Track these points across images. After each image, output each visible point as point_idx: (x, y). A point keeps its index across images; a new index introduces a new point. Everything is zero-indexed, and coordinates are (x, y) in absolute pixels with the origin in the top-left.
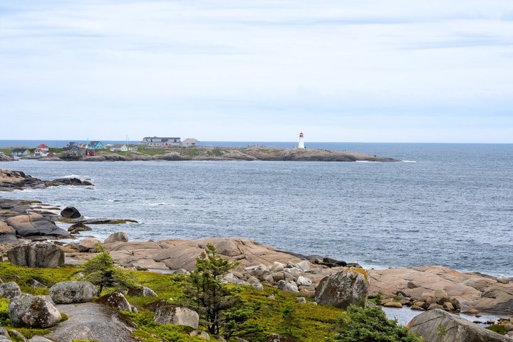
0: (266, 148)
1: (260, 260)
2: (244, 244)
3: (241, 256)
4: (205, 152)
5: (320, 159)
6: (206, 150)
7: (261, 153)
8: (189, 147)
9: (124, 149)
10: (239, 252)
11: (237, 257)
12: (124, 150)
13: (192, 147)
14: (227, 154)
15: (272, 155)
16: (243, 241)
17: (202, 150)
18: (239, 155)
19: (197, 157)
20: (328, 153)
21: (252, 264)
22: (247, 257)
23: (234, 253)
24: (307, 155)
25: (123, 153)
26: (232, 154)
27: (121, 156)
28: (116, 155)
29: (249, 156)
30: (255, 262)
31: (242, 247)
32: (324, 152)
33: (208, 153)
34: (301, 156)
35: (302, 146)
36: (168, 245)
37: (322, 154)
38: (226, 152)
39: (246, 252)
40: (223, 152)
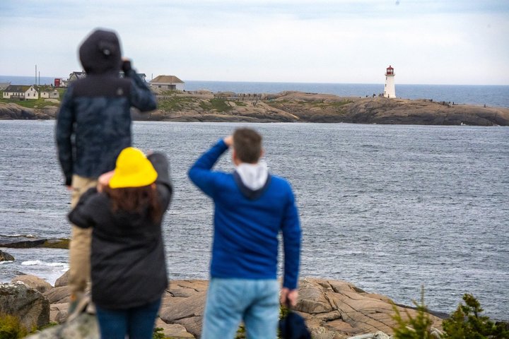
0: (318, 97)
1: (372, 322)
2: (335, 291)
3: (332, 315)
4: (197, 104)
5: (428, 120)
6: (197, 99)
7: (307, 106)
8: (164, 93)
9: (31, 95)
10: (328, 306)
11: (325, 316)
12: (32, 97)
13: (169, 93)
14: (241, 109)
15: (330, 111)
16: (335, 284)
17: (190, 99)
18: (264, 111)
19: (180, 114)
20: (443, 108)
21: (355, 329)
22: (343, 315)
23: (319, 309)
24: (402, 113)
25: (31, 102)
26: (249, 107)
27: (27, 109)
28: (15, 106)
29: (283, 113)
30: (361, 326)
31: (333, 297)
32: (437, 107)
33: (203, 105)
34: (389, 113)
35: (391, 93)
36: (183, 291)
37: (431, 110)
38: (239, 104)
39: (342, 307)
40: (233, 104)
